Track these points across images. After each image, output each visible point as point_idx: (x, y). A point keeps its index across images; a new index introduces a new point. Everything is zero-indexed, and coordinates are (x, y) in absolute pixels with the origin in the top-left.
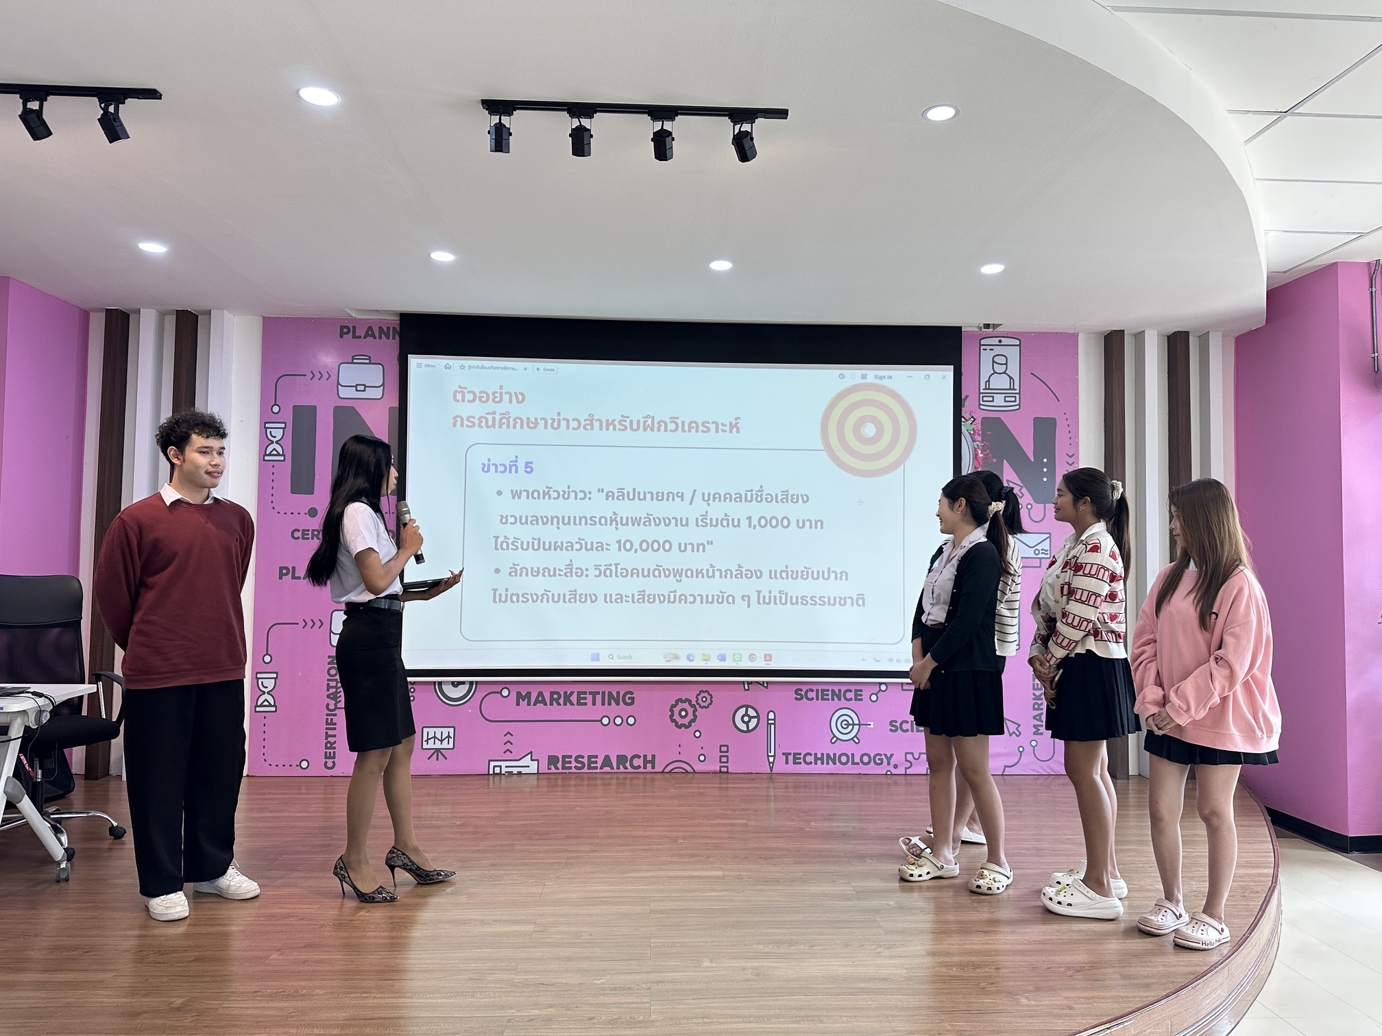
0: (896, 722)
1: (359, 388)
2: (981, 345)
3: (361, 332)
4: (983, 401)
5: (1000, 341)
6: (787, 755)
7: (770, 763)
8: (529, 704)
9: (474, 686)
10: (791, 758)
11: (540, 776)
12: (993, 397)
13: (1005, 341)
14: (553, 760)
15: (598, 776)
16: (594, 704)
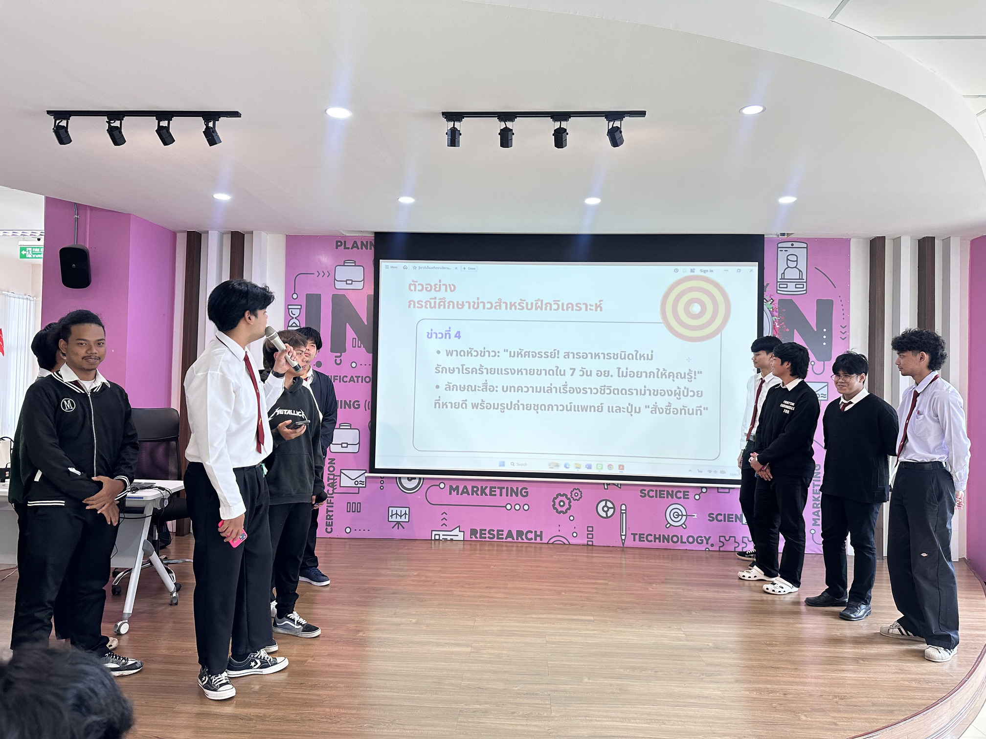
0: (713, 514)
1: (348, 282)
2: (778, 248)
3: (349, 245)
4: (780, 287)
5: (792, 245)
6: (634, 535)
7: (622, 540)
8: (458, 494)
9: (422, 481)
10: (637, 537)
11: (465, 542)
12: (787, 284)
13: (796, 245)
14: (473, 532)
15: (504, 544)
16: (501, 495)
